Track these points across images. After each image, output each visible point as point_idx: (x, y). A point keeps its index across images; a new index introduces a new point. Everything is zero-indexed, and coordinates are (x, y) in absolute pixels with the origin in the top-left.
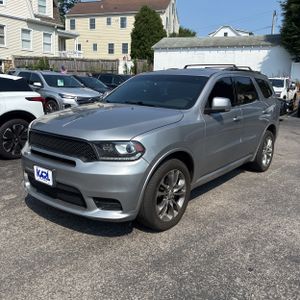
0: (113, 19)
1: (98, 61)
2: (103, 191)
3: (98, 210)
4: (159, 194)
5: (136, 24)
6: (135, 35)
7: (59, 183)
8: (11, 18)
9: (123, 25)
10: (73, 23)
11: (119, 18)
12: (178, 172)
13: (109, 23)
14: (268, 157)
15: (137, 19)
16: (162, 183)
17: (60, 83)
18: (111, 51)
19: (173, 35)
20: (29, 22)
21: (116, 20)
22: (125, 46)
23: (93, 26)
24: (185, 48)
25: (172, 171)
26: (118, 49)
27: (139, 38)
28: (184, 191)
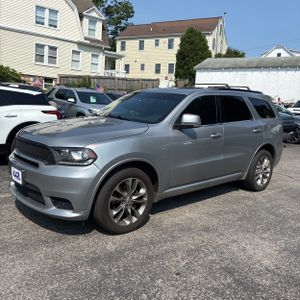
0: (161, 40)
1: (138, 80)
2: (57, 191)
3: (54, 208)
4: (113, 198)
5: (181, 45)
6: (180, 56)
7: (27, 183)
9: (170, 46)
10: (123, 44)
11: (167, 40)
12: (137, 181)
13: (157, 44)
14: (264, 177)
15: (183, 40)
16: (117, 188)
17: (93, 100)
18: (158, 71)
19: (219, 56)
20: (80, 44)
21: (164, 42)
22: (171, 65)
23: (141, 47)
24: (227, 69)
25: (131, 179)
26: (164, 69)
27: (183, 58)
28: (145, 199)
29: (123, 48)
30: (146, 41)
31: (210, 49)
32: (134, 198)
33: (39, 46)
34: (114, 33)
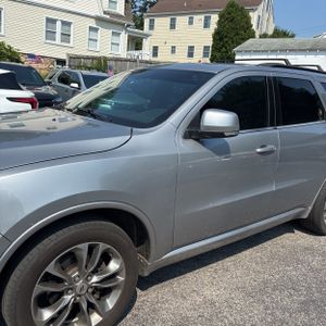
0: (196, 18)
5: (219, 23)
6: (218, 36)
8: (79, 14)
9: (206, 25)
10: (152, 22)
11: (202, 17)
13: (191, 22)
15: (221, 17)
18: (191, 55)
19: (264, 36)
20: (98, 19)
21: (199, 19)
23: (173, 26)
24: (273, 51)
26: (198, 52)
27: (221, 39)
28: (121, 278)
29: (152, 27)
30: (178, 18)
31: (254, 27)
32: (95, 279)
33: (51, 21)
34: (143, 10)
